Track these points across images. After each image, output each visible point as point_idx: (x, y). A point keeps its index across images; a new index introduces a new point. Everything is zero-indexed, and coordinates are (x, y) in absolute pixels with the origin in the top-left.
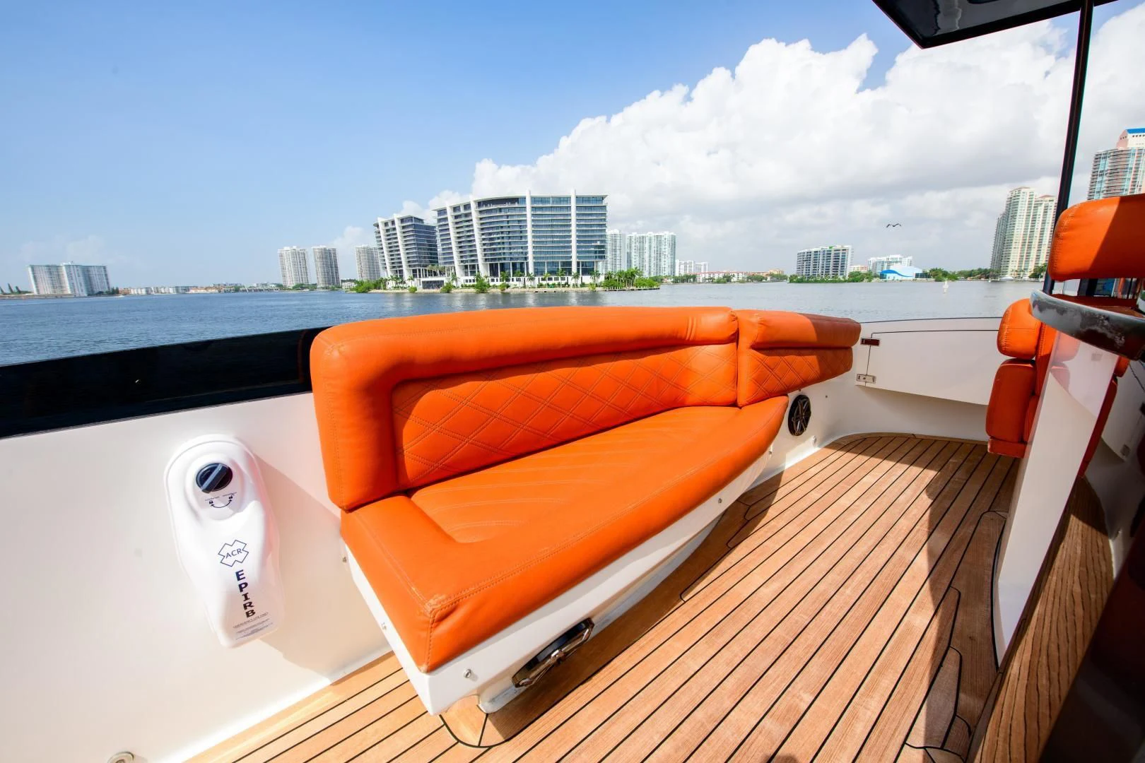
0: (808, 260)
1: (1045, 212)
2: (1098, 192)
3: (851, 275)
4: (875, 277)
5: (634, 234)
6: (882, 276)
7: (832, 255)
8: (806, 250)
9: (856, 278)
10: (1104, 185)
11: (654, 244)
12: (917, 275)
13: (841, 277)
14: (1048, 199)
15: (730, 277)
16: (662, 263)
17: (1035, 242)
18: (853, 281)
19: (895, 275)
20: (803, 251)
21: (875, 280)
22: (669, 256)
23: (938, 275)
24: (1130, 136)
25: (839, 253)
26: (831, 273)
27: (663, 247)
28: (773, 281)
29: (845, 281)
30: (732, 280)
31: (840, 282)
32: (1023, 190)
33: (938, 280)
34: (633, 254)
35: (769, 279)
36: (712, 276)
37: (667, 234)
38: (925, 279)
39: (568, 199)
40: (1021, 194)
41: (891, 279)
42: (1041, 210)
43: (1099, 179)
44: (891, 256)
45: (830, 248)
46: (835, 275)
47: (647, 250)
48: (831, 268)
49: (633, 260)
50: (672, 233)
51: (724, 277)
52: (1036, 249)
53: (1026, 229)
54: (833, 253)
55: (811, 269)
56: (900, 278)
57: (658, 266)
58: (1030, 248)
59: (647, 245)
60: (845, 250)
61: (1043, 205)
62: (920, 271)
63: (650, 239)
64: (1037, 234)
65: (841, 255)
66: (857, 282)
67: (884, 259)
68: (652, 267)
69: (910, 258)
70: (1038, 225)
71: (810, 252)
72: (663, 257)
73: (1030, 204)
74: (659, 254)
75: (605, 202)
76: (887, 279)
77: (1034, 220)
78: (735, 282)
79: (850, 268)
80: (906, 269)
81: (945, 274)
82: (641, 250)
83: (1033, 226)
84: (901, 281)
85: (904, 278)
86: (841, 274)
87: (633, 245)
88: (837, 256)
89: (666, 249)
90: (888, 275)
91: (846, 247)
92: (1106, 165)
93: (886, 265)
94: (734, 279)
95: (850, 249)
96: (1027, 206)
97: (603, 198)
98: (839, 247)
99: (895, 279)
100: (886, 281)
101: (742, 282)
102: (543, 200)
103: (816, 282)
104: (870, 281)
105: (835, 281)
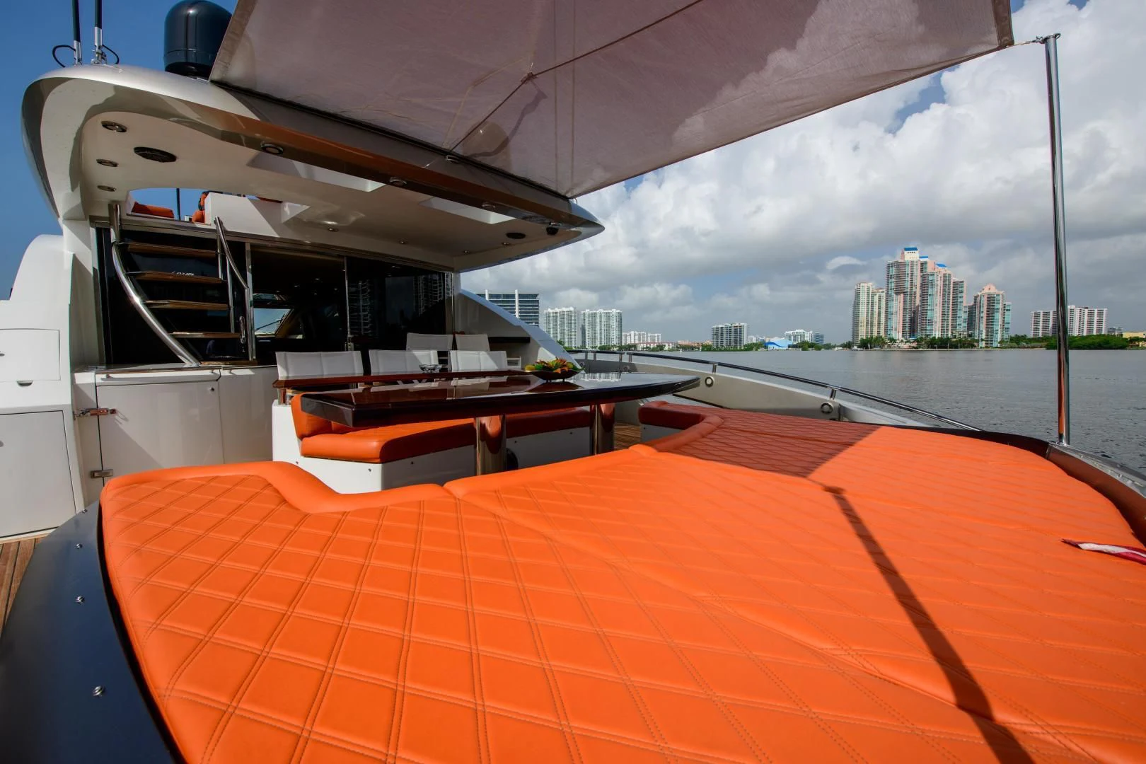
0: (717, 334)
1: (880, 300)
2: (891, 289)
3: (746, 345)
4: (761, 347)
5: (587, 311)
6: (766, 347)
7: (733, 331)
8: (716, 327)
9: (750, 348)
10: (893, 285)
11: (604, 319)
12: (789, 346)
13: (738, 347)
14: (881, 291)
16: (611, 334)
17: (876, 322)
18: (747, 350)
19: (775, 346)
20: (713, 327)
21: (761, 349)
22: (617, 329)
23: (804, 346)
24: (906, 252)
26: (732, 344)
27: (611, 322)
29: (741, 350)
31: (738, 350)
32: (862, 285)
33: (804, 350)
34: (587, 328)
36: (648, 345)
37: (614, 311)
38: (796, 349)
39: (513, 296)
40: (861, 288)
41: (771, 348)
42: (876, 298)
43: (891, 280)
44: (797, 331)
45: (732, 325)
46: (735, 346)
47: (598, 325)
48: (732, 339)
49: (587, 332)
50: (618, 311)
51: (657, 346)
52: (877, 327)
53: (868, 313)
54: (733, 329)
56: (777, 348)
57: (608, 338)
58: (872, 326)
59: (598, 320)
60: (742, 326)
61: (877, 295)
62: (792, 344)
63: (601, 316)
64: (876, 315)
65: (738, 330)
66: (749, 350)
68: (603, 337)
70: (876, 310)
71: (718, 328)
72: (611, 329)
73: (868, 294)
74: (608, 326)
75: (538, 297)
77: (872, 306)
79: (746, 340)
80: (781, 342)
81: (810, 345)
82: (593, 326)
83: (872, 310)
84: (778, 350)
85: (781, 348)
86: (738, 345)
87: (587, 320)
88: (736, 330)
89: (614, 324)
90: (769, 346)
91: (742, 324)
92: (893, 271)
94: (666, 348)
95: (745, 326)
96: (866, 296)
97: (536, 295)
98: (737, 324)
99: (775, 349)
100: (768, 350)
102: (498, 296)
104: (757, 350)
105: (735, 350)
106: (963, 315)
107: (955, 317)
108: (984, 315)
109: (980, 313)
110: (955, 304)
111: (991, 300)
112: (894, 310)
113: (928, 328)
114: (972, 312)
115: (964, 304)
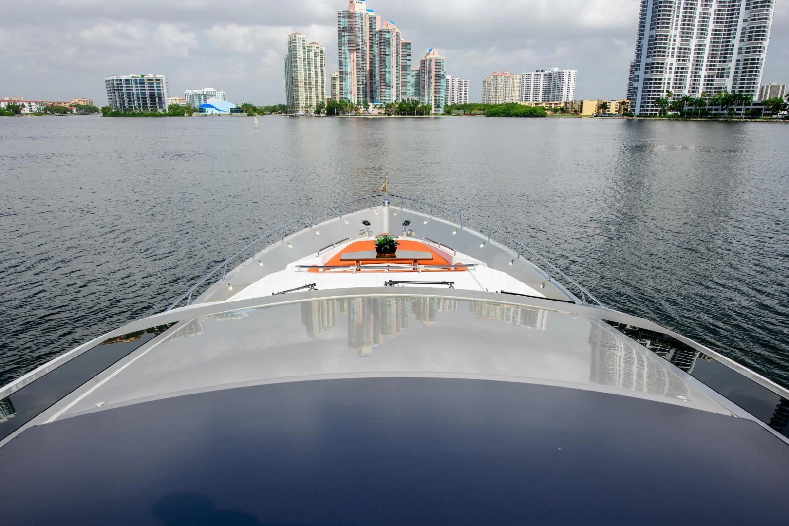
0: (120, 89)
2: (344, 45)
3: (171, 107)
4: (195, 110)
6: (201, 110)
7: (146, 85)
8: (115, 78)
9: (176, 111)
10: (347, 40)
12: (232, 110)
13: (160, 110)
14: (315, 46)
15: (18, 107)
17: (313, 83)
18: (174, 115)
19: (213, 109)
20: (111, 78)
21: (195, 114)
23: (248, 110)
25: (153, 84)
26: (149, 105)
28: (81, 114)
29: (166, 115)
30: (22, 112)
31: (161, 116)
32: (297, 36)
33: (250, 115)
35: (75, 111)
38: (239, 114)
40: (297, 39)
41: (210, 113)
42: (312, 54)
43: (343, 34)
44: (206, 89)
45: (142, 76)
46: (154, 109)
48: (148, 100)
51: (9, 107)
52: (315, 88)
53: (305, 71)
54: (146, 82)
55: (126, 100)
56: (217, 112)
58: (310, 87)
60: (159, 80)
61: (313, 51)
62: (234, 106)
64: (313, 75)
65: (155, 85)
66: (178, 116)
67: (199, 92)
69: (222, 92)
70: (313, 69)
71: (121, 80)
73: (304, 48)
76: (206, 113)
77: (309, 64)
78: (27, 114)
79: (170, 100)
80: (221, 105)
81: (255, 109)
84: (219, 115)
85: (222, 113)
86: (160, 107)
88: (151, 86)
90: (207, 109)
91: (159, 76)
92: (345, 22)
93: (202, 98)
94: (26, 110)
95: (164, 79)
96: (302, 50)
98: (151, 76)
99: (214, 113)
100: (206, 115)
101: (38, 114)
103: (134, 115)
104: (191, 115)
105: (156, 115)
106: (411, 80)
107: (405, 82)
108: (433, 81)
109: (429, 79)
110: (405, 68)
111: (438, 65)
112: (348, 70)
113: (387, 92)
114: (419, 76)
115: (412, 68)
